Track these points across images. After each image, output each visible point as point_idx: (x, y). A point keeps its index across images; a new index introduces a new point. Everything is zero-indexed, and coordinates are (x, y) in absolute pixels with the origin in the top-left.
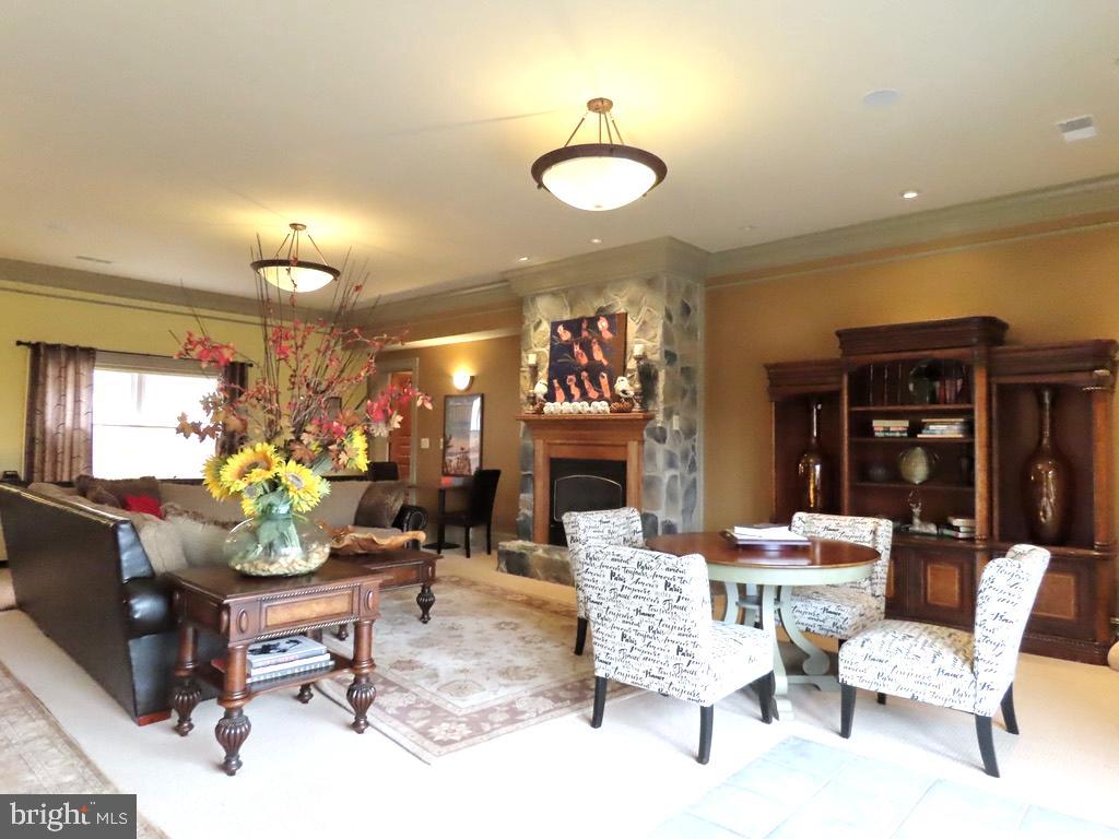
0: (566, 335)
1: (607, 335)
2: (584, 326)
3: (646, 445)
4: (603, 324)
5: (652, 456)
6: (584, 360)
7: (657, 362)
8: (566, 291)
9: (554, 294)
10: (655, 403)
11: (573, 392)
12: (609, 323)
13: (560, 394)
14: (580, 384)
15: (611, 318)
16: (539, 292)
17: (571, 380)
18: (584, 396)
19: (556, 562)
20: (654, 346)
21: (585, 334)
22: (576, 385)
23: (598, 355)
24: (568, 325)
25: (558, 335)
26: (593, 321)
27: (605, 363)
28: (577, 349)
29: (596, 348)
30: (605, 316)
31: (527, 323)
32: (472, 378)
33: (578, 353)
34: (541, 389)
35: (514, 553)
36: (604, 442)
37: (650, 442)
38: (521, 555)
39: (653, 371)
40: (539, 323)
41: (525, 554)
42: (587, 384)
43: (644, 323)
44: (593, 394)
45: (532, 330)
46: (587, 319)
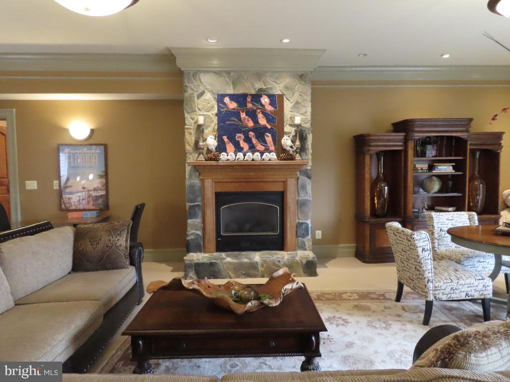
0: (233, 105)
1: (269, 108)
2: (249, 99)
3: (300, 181)
4: (265, 100)
5: (304, 187)
6: (251, 124)
7: (308, 129)
8: (228, 73)
9: (216, 73)
10: (306, 154)
11: (242, 145)
12: (270, 100)
13: (230, 147)
14: (248, 140)
15: (271, 97)
16: (201, 69)
17: (240, 137)
18: (253, 149)
19: (246, 263)
20: (307, 118)
21: (250, 105)
22: (244, 141)
23: (263, 121)
24: (233, 97)
25: (225, 104)
26: (256, 98)
27: (269, 127)
28: (243, 115)
29: (260, 116)
30: (266, 95)
31: (190, 91)
32: (92, 131)
33: (244, 119)
34: (212, 142)
35: (203, 264)
36: (267, 180)
37: (303, 179)
38: (212, 264)
39: (304, 135)
40: (202, 93)
41: (216, 263)
42: (254, 141)
43: (297, 103)
44: (260, 147)
45: (196, 99)
46: (250, 95)
